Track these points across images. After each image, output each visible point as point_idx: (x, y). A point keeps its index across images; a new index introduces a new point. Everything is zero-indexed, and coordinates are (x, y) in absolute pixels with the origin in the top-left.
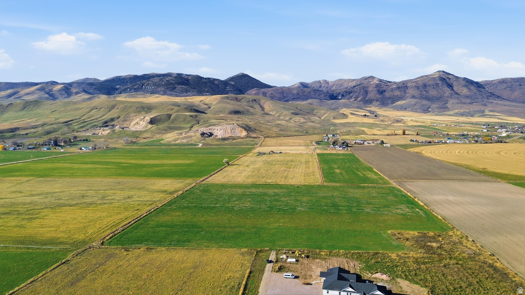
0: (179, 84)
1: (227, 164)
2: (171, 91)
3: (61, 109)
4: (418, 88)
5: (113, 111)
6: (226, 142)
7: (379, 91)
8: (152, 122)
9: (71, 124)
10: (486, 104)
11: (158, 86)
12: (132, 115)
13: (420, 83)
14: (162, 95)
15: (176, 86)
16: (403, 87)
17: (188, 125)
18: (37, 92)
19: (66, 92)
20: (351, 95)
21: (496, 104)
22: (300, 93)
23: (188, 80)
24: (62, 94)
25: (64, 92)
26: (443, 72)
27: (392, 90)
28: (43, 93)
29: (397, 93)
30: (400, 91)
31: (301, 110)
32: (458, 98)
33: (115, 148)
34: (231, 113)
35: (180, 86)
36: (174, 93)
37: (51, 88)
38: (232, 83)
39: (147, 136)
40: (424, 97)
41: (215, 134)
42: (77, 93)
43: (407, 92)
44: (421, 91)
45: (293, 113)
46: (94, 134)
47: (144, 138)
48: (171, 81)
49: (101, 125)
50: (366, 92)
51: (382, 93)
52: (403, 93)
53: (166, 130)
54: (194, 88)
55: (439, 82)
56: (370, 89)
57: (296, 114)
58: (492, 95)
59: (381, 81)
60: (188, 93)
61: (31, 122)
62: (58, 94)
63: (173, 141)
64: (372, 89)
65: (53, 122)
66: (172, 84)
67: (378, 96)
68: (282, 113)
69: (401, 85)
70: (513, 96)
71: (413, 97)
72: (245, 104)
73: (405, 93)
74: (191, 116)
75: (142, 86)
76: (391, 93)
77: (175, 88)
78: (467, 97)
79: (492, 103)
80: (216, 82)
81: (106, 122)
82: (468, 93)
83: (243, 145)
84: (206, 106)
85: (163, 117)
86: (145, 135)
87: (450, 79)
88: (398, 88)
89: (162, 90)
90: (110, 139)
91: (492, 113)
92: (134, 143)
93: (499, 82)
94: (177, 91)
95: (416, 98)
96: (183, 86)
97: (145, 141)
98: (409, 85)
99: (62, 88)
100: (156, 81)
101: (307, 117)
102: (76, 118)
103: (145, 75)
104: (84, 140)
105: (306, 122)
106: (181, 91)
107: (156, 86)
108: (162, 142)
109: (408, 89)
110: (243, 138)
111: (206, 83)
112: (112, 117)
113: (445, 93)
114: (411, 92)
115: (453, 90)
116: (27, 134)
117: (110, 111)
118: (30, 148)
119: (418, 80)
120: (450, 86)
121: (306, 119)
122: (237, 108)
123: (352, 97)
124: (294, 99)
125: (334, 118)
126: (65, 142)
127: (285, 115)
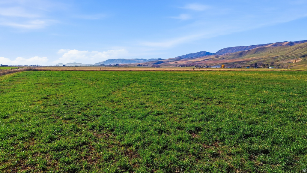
9: (278, 58)
61: (254, 58)
65: (268, 57)
99: (288, 43)
102: (283, 55)
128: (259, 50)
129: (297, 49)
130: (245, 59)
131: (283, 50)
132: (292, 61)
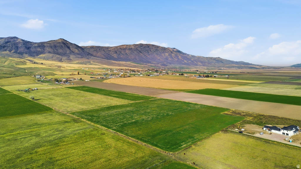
4: (51, 47)
7: (26, 47)
10: (89, 58)
13: (52, 45)
16: (42, 45)
20: (5, 48)
21: (93, 58)
26: (63, 39)
27: (35, 47)
29: (39, 49)
30: (41, 48)
32: (74, 55)
40: (56, 52)
43: (45, 49)
44: (53, 49)
50: (17, 48)
51: (29, 49)
52: (42, 50)
55: (62, 45)
56: (20, 45)
58: (89, 54)
59: (24, 41)
64: (21, 46)
67: (26, 50)
69: (40, 45)
70: (98, 55)
71: (50, 52)
73: (44, 50)
76: (35, 49)
78: (78, 54)
79: (91, 58)
82: (78, 52)
87: (67, 44)
88: (39, 46)
91: (94, 63)
93: (91, 48)
95: (52, 53)
98: (45, 45)
109: (46, 47)
113: (67, 51)
114: (47, 49)
115: (70, 50)
119: (51, 42)
120: (69, 48)
123: (6, 50)
125: (16, 64)
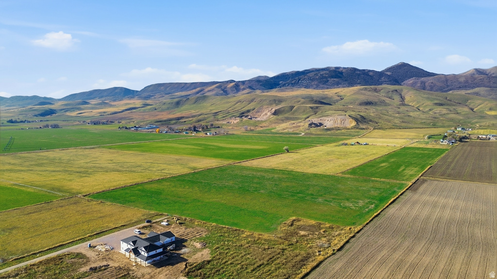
0: (332, 77)
1: (286, 151)
2: (323, 84)
3: (218, 103)
5: (252, 104)
6: (329, 132)
8: (275, 113)
9: (218, 115)
11: (312, 80)
12: (265, 107)
14: (314, 88)
15: (329, 79)
17: (305, 116)
18: (216, 89)
19: (236, 89)
22: (470, 81)
23: (341, 73)
24: (232, 91)
25: (234, 89)
28: (220, 90)
31: (450, 101)
33: (233, 134)
34: (361, 104)
35: (333, 79)
36: (325, 86)
37: (226, 86)
38: (389, 73)
39: (265, 125)
41: (325, 125)
42: (244, 89)
45: (436, 104)
46: (228, 122)
47: (261, 127)
48: (324, 75)
49: (238, 115)
53: (283, 120)
54: (346, 81)
57: (441, 105)
60: (340, 85)
61: (194, 113)
62: (230, 91)
63: (282, 130)
65: (208, 112)
66: (326, 78)
68: (423, 104)
72: (384, 94)
74: (312, 108)
75: (299, 81)
77: (328, 81)
80: (371, 74)
81: (243, 113)
83: (345, 136)
84: (339, 98)
85: (287, 109)
86: (264, 124)
89: (316, 83)
90: (236, 127)
92: (252, 130)
94: (329, 84)
96: (335, 79)
97: (262, 129)
99: (234, 85)
100: (311, 76)
101: (452, 108)
102: (224, 109)
103: (305, 70)
104: (217, 127)
105: (448, 114)
106: (333, 84)
107: (311, 80)
108: (273, 131)
110: (349, 129)
111: (359, 75)
112: (249, 109)
116: (185, 122)
117: (249, 104)
118: (177, 132)
121: (450, 111)
122: (371, 99)
124: (460, 87)
125: (491, 109)
126: (203, 128)
127: (426, 105)
128: (200, 99)
129: (237, 103)
130: (184, 114)
131: (224, 103)
132: (231, 121)
